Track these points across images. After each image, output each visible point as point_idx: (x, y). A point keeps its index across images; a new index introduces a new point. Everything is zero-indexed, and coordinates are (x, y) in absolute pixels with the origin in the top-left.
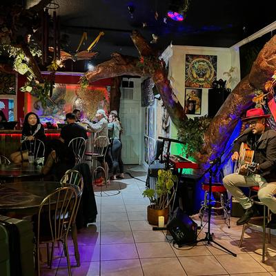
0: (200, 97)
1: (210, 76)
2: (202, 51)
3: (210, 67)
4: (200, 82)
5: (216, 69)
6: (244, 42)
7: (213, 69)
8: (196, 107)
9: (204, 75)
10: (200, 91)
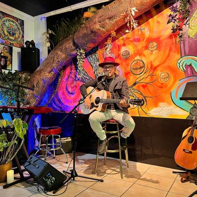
0: (11, 54)
1: (19, 37)
2: (12, 11)
3: (18, 29)
4: (11, 40)
5: (23, 32)
6: (52, 13)
7: (21, 31)
8: (8, 62)
9: (14, 34)
10: (11, 49)
